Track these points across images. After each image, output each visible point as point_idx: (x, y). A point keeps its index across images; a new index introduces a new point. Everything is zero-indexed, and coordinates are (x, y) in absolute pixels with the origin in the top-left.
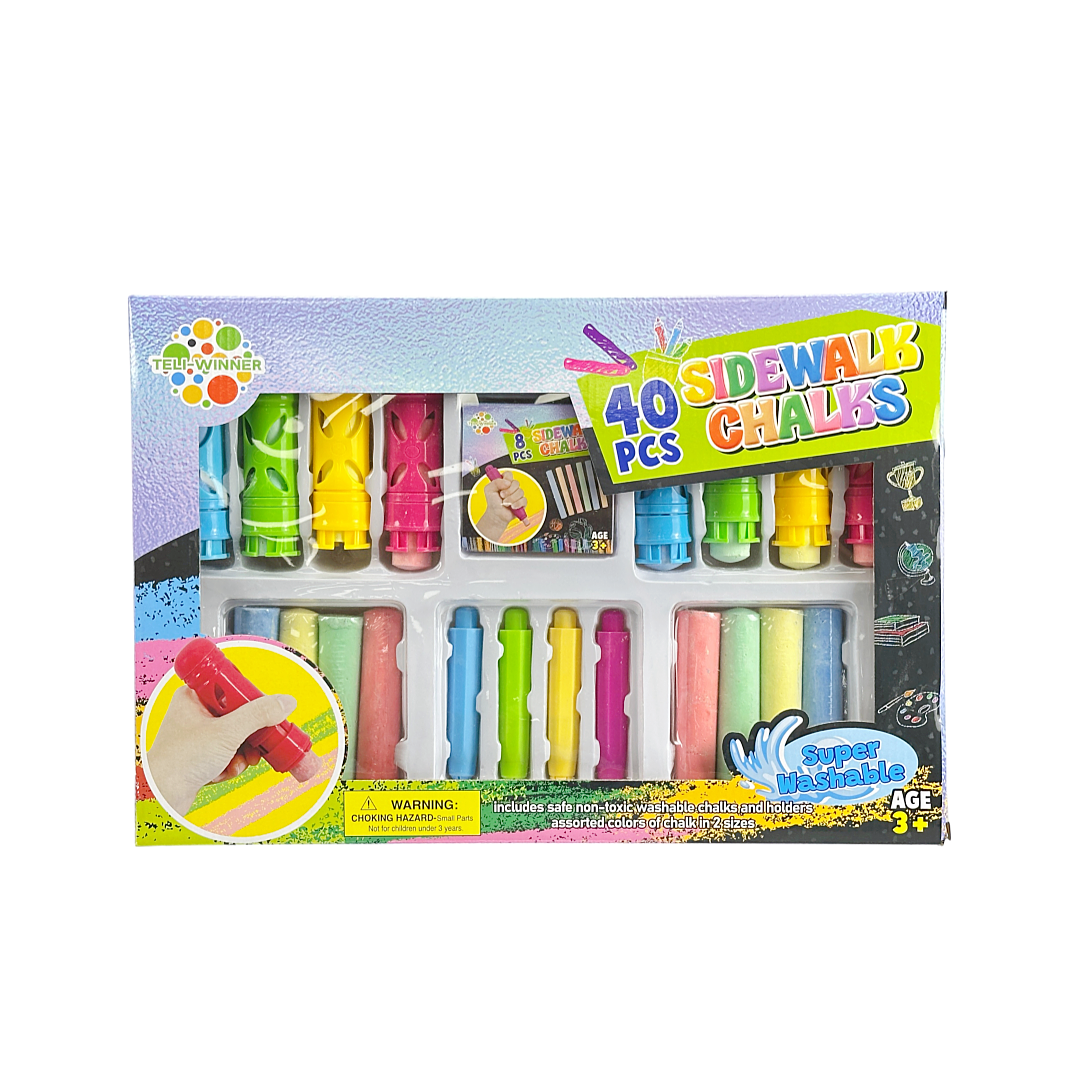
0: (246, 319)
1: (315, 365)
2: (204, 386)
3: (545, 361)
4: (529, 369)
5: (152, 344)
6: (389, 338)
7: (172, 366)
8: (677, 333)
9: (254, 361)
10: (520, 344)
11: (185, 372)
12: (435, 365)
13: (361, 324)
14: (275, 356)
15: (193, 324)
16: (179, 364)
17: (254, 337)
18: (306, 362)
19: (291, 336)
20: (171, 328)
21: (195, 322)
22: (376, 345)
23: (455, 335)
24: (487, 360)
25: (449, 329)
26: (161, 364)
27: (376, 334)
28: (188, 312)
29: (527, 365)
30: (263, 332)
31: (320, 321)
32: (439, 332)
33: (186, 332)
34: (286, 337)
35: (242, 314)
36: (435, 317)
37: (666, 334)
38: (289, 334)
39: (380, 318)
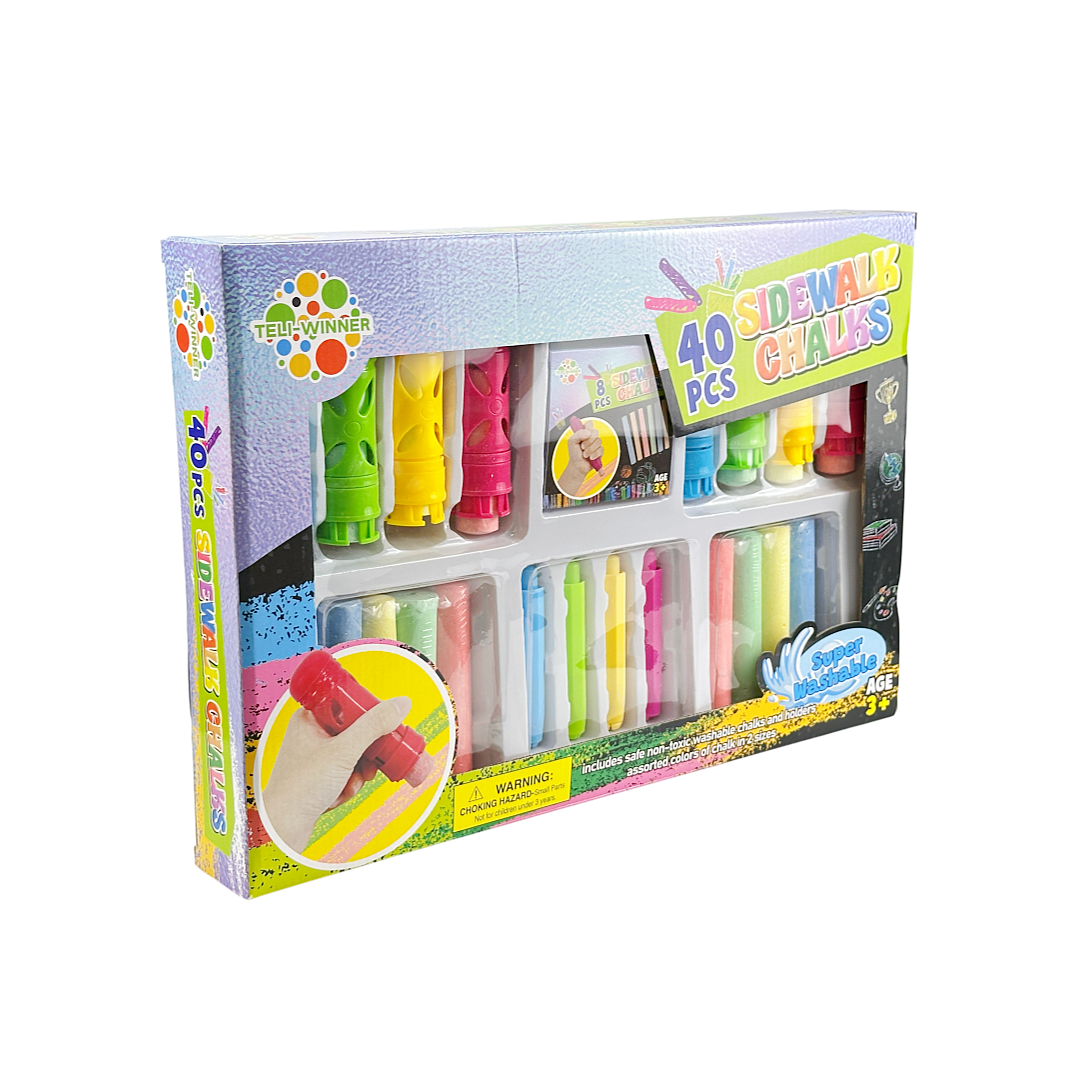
0: (352, 269)
1: (423, 321)
2: (312, 354)
3: (629, 301)
4: (616, 311)
5: (253, 306)
6: (492, 284)
7: (276, 333)
8: (732, 263)
9: (363, 320)
10: (608, 283)
11: (290, 339)
12: (535, 312)
13: (465, 269)
14: (383, 312)
15: (297, 277)
16: (284, 330)
17: (361, 290)
18: (413, 317)
19: (398, 288)
20: (273, 285)
21: (300, 274)
22: (480, 293)
23: (551, 277)
24: (580, 304)
25: (546, 270)
26: (264, 330)
27: (479, 280)
28: (290, 264)
29: (614, 306)
30: (370, 285)
31: (426, 267)
32: (537, 274)
33: (289, 288)
34: (393, 289)
35: (347, 264)
36: (533, 258)
37: (724, 265)
38: (396, 285)
39: (483, 261)
